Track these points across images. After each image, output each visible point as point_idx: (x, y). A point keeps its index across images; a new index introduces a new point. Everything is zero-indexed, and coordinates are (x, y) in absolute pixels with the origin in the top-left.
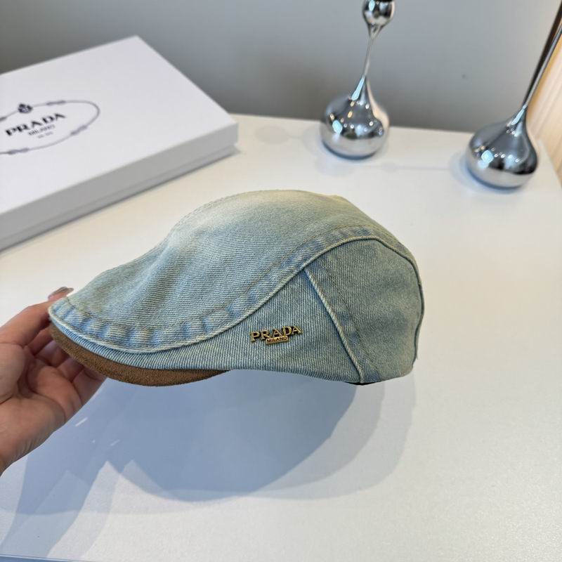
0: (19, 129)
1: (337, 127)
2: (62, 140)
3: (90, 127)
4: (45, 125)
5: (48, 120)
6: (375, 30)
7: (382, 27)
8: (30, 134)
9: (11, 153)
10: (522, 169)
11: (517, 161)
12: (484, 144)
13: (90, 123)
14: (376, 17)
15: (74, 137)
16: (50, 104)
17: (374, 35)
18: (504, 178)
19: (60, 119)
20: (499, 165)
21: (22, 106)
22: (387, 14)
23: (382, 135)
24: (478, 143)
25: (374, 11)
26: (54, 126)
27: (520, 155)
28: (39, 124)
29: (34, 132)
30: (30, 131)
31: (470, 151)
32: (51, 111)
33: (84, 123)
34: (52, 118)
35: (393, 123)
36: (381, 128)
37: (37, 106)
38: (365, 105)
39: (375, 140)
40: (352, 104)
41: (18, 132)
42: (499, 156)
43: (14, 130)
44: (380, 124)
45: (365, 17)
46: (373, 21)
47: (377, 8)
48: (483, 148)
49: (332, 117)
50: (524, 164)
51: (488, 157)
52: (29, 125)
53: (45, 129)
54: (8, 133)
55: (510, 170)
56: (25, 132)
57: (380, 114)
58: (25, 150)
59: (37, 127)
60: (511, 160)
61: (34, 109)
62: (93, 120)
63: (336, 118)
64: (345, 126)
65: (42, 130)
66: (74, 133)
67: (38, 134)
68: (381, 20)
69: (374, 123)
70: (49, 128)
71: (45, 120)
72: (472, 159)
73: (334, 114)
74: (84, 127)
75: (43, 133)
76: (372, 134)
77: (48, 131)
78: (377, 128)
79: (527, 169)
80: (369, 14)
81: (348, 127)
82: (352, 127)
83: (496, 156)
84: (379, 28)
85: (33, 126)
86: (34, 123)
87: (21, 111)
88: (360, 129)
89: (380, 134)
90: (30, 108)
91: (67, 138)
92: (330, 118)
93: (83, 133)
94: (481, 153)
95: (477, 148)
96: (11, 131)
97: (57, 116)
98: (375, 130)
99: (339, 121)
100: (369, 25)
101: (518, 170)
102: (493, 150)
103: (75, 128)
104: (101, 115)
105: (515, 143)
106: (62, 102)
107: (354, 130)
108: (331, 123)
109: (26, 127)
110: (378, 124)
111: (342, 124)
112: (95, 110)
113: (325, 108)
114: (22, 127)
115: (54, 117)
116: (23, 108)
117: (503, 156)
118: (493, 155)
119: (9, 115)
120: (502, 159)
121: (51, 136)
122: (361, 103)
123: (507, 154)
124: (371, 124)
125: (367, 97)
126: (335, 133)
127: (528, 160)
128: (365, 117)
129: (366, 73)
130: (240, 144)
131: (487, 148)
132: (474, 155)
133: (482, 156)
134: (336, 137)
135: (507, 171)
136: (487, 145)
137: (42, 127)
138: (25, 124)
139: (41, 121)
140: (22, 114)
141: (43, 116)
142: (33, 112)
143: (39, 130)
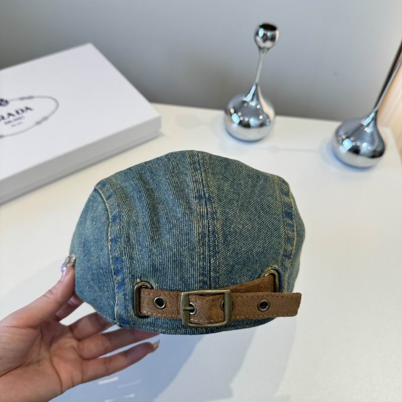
1: (236, 118)
2: (29, 129)
3: (51, 118)
4: (17, 116)
5: (20, 112)
6: (263, 52)
7: (269, 49)
8: (6, 123)
10: (373, 154)
12: (345, 134)
13: (50, 115)
14: (265, 41)
15: (38, 127)
16: (22, 99)
17: (263, 55)
18: (359, 161)
19: (29, 111)
20: (355, 151)
21: (1, 100)
22: (273, 39)
24: (342, 133)
25: (262, 37)
26: (24, 117)
27: (372, 143)
28: (13, 115)
29: (9, 122)
30: (6, 121)
32: (22, 105)
34: (23, 111)
35: (278, 113)
36: (268, 120)
37: (13, 100)
38: (257, 105)
39: (263, 130)
40: (245, 105)
42: (356, 144)
44: (268, 117)
46: (262, 44)
47: (265, 35)
48: (344, 137)
49: (232, 111)
50: (375, 151)
51: (348, 144)
52: (6, 116)
53: (18, 119)
55: (364, 155)
56: (2, 121)
57: (269, 110)
58: (2, 136)
59: (11, 118)
60: (365, 147)
61: (10, 102)
62: (53, 113)
63: (235, 112)
64: (242, 119)
65: (15, 120)
66: (38, 123)
67: (12, 124)
68: (268, 44)
69: (264, 117)
70: (20, 118)
71: (17, 112)
72: (336, 144)
73: (234, 108)
74: (45, 118)
75: (16, 123)
76: (262, 125)
77: (19, 121)
79: (377, 154)
80: (259, 39)
81: (244, 119)
82: (246, 119)
83: (354, 144)
84: (266, 50)
85: (9, 117)
86: (10, 115)
87: (1, 104)
88: (253, 121)
89: (267, 124)
90: (7, 102)
91: (33, 127)
93: (45, 123)
94: (343, 140)
95: (340, 136)
97: (27, 108)
98: (264, 121)
99: (237, 114)
100: (260, 48)
101: (370, 155)
102: (352, 139)
104: (59, 108)
105: (368, 137)
106: (31, 98)
108: (231, 115)
109: (3, 118)
111: (239, 117)
112: (55, 104)
116: (2, 102)
117: (358, 144)
118: (352, 143)
120: (358, 147)
121: (21, 125)
122: (253, 104)
123: (362, 142)
124: (261, 117)
125: (258, 99)
126: (234, 123)
127: (377, 147)
128: (257, 112)
129: (257, 80)
130: (163, 130)
131: (348, 137)
132: (338, 141)
133: (343, 143)
134: (235, 126)
135: (362, 155)
136: (347, 135)
137: (15, 118)
138: (3, 115)
139: (15, 113)
140: (2, 107)
141: (17, 109)
142: (9, 106)
143: (13, 120)
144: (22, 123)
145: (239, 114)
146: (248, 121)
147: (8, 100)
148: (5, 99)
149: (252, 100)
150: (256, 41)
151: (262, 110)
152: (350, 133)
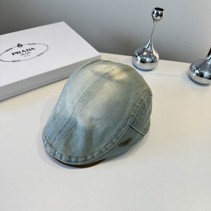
0: (17, 53)
1: (139, 58)
2: (34, 58)
4: (27, 52)
5: (29, 50)
6: (156, 21)
7: (159, 20)
8: (21, 55)
9: (13, 61)
12: (196, 67)
13: (44, 52)
15: (38, 57)
16: (29, 44)
18: (203, 80)
19: (33, 50)
21: (19, 44)
22: (161, 15)
23: (156, 62)
24: (194, 67)
26: (31, 52)
28: (25, 51)
30: (21, 54)
31: (190, 70)
32: (30, 47)
33: (43, 52)
34: (30, 50)
35: (161, 58)
39: (154, 63)
41: (16, 54)
43: (15, 53)
45: (153, 16)
46: (156, 18)
47: (157, 13)
48: (195, 69)
49: (137, 55)
51: (197, 71)
52: (21, 52)
54: (13, 54)
56: (19, 54)
57: (156, 54)
58: (19, 61)
59: (24, 53)
60: (206, 74)
61: (24, 46)
63: (139, 55)
64: (142, 58)
65: (26, 54)
66: (38, 56)
68: (159, 18)
70: (28, 53)
71: (27, 50)
72: (191, 72)
74: (42, 54)
75: (26, 55)
76: (152, 62)
77: (28, 54)
80: (154, 15)
83: (201, 72)
84: (158, 20)
85: (22, 52)
86: (23, 51)
87: (18, 46)
88: (148, 60)
90: (22, 45)
91: (36, 57)
92: (136, 55)
95: (193, 69)
96: (14, 53)
97: (32, 49)
98: (153, 60)
100: (154, 19)
101: (209, 78)
104: (49, 49)
105: (208, 67)
106: (34, 44)
107: (145, 59)
108: (137, 57)
109: (20, 52)
110: (155, 58)
112: (47, 47)
113: (134, 51)
114: (18, 52)
115: (31, 49)
116: (19, 45)
117: (203, 72)
119: (14, 48)
121: (29, 56)
122: (149, 49)
123: (205, 71)
124: (152, 58)
125: (151, 47)
126: (138, 60)
128: (150, 54)
131: (197, 69)
135: (205, 78)
136: (197, 67)
137: (26, 52)
138: (20, 51)
139: (26, 51)
140: (19, 48)
141: (27, 49)
142: (23, 47)
143: (25, 54)
144: (30, 55)
145: (141, 56)
147: (22, 44)
148: (20, 44)
149: (148, 47)
151: (153, 53)
152: (198, 67)
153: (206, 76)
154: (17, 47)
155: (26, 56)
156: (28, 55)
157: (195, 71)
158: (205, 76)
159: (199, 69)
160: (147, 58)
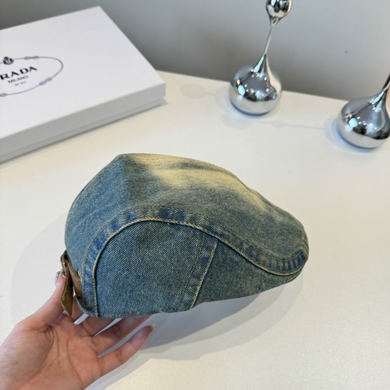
0: (2, 77)
1: (241, 90)
2: (32, 89)
3: (54, 79)
4: (21, 75)
5: (24, 71)
7: (280, 19)
8: (9, 82)
10: (379, 135)
11: (376, 128)
12: (352, 113)
13: (54, 76)
14: (277, 11)
15: (41, 87)
16: (27, 58)
17: (273, 25)
18: (364, 141)
19: (33, 71)
20: (361, 131)
21: (6, 58)
22: (285, 9)
24: (348, 111)
25: (274, 6)
26: (27, 77)
27: (379, 123)
28: (17, 74)
29: (12, 81)
30: (10, 79)
31: (341, 116)
32: (27, 64)
33: (51, 76)
34: (27, 70)
35: (285, 88)
36: (274, 94)
37: (17, 59)
38: (264, 77)
39: (269, 102)
40: (253, 76)
42: (362, 124)
44: (275, 91)
46: (274, 14)
47: (277, 4)
48: (351, 116)
49: (238, 82)
50: (381, 131)
51: (353, 123)
52: (10, 75)
53: (21, 78)
55: (370, 135)
56: (6, 79)
57: (276, 83)
58: (5, 95)
59: (15, 77)
60: (371, 128)
61: (15, 61)
62: (58, 73)
63: (241, 83)
64: (247, 91)
65: (18, 79)
66: (41, 84)
67: (15, 83)
68: (281, 14)
69: (270, 90)
70: (24, 78)
71: (22, 71)
72: (341, 123)
73: (240, 79)
74: (50, 79)
75: (19, 81)
76: (268, 98)
77: (23, 80)
78: (272, 94)
79: (383, 135)
80: (270, 8)
81: (250, 91)
82: (253, 91)
83: (360, 123)
84: (277, 19)
85: (12, 76)
86: (14, 73)
87: (5, 62)
88: (259, 94)
89: (274, 97)
90: (12, 61)
91: (36, 87)
93: (48, 83)
94: (349, 119)
95: (347, 115)
97: (31, 68)
98: (270, 95)
100: (271, 17)
101: (376, 136)
103: (43, 80)
104: (64, 69)
106: (36, 57)
108: (237, 86)
109: (7, 76)
110: (273, 90)
111: (245, 89)
112: (60, 65)
114: (4, 76)
115: (29, 69)
116: (7, 61)
117: (365, 124)
118: (358, 122)
120: (365, 126)
121: (24, 84)
122: (261, 75)
123: (368, 122)
124: (267, 90)
125: (265, 71)
126: (240, 94)
127: (383, 128)
128: (264, 85)
129: (266, 52)
130: (167, 98)
131: (354, 117)
132: (344, 120)
133: (350, 122)
134: (240, 98)
135: (367, 135)
136: (354, 114)
137: (19, 77)
138: (7, 73)
139: (19, 72)
140: (6, 65)
141: (21, 68)
142: (14, 64)
143: (16, 79)
144: (25, 82)
145: (246, 86)
146: (254, 93)
147: (13, 58)
148: (10, 57)
149: (260, 71)
150: (267, 10)
151: (269, 82)
152: (356, 112)
153: (370, 133)
154: (3, 65)
155: (18, 84)
156: (22, 83)
157: (349, 121)
158: (368, 132)
159: (358, 118)
160: (257, 90)
